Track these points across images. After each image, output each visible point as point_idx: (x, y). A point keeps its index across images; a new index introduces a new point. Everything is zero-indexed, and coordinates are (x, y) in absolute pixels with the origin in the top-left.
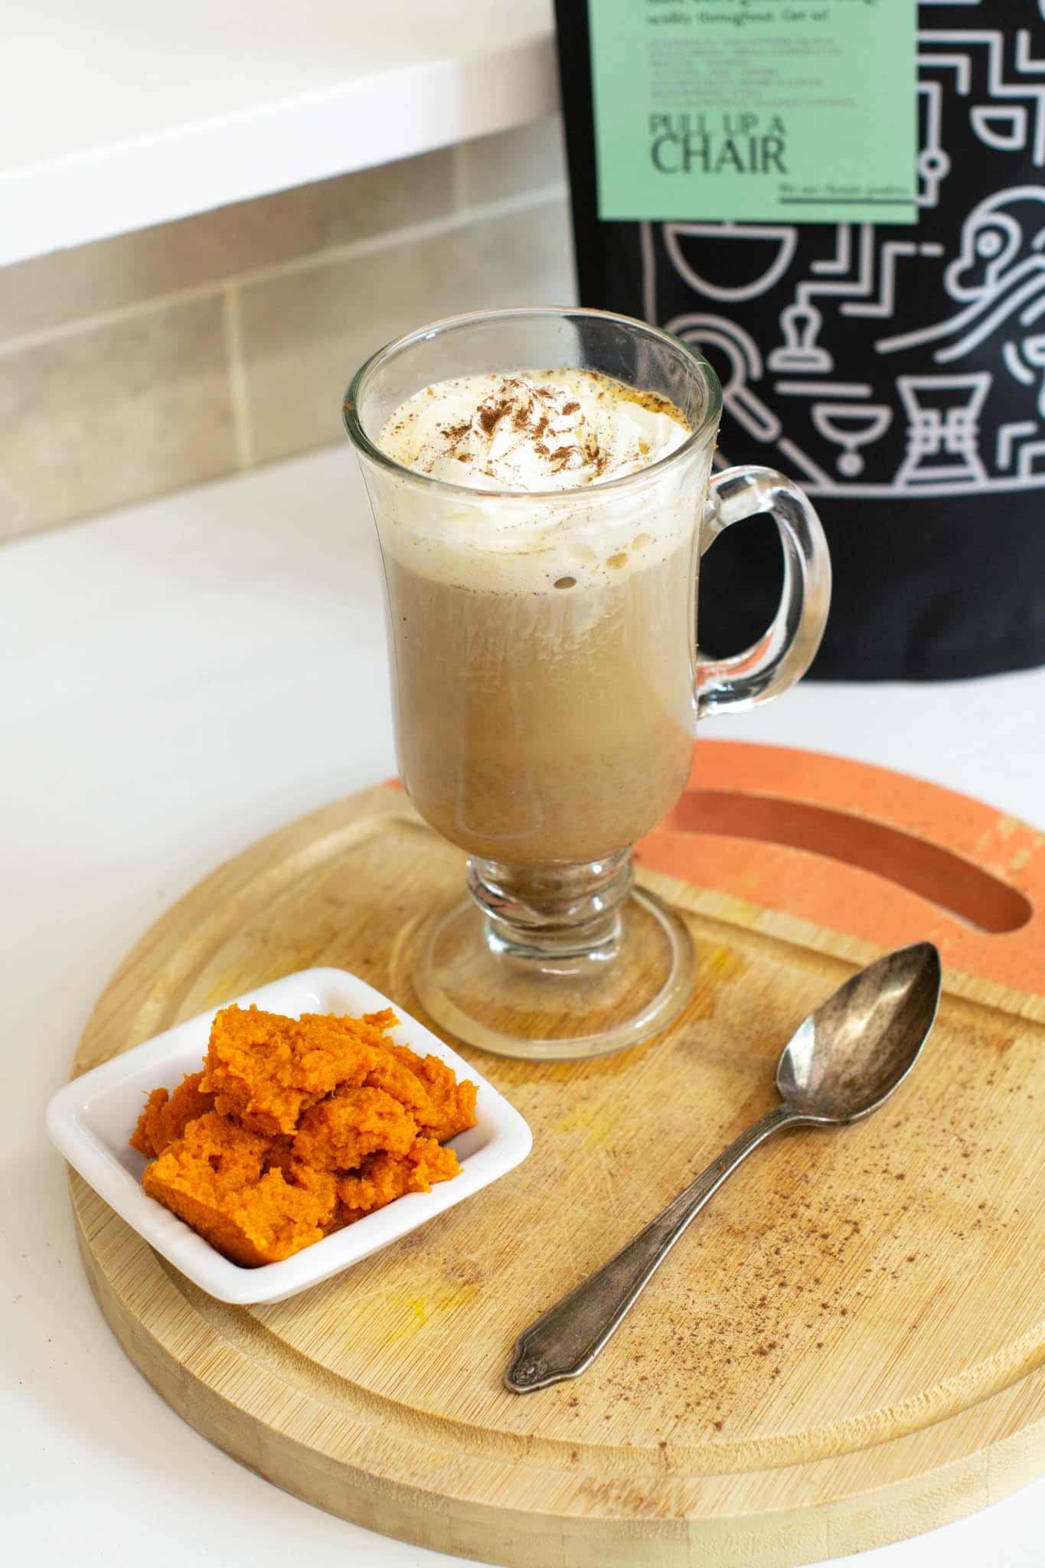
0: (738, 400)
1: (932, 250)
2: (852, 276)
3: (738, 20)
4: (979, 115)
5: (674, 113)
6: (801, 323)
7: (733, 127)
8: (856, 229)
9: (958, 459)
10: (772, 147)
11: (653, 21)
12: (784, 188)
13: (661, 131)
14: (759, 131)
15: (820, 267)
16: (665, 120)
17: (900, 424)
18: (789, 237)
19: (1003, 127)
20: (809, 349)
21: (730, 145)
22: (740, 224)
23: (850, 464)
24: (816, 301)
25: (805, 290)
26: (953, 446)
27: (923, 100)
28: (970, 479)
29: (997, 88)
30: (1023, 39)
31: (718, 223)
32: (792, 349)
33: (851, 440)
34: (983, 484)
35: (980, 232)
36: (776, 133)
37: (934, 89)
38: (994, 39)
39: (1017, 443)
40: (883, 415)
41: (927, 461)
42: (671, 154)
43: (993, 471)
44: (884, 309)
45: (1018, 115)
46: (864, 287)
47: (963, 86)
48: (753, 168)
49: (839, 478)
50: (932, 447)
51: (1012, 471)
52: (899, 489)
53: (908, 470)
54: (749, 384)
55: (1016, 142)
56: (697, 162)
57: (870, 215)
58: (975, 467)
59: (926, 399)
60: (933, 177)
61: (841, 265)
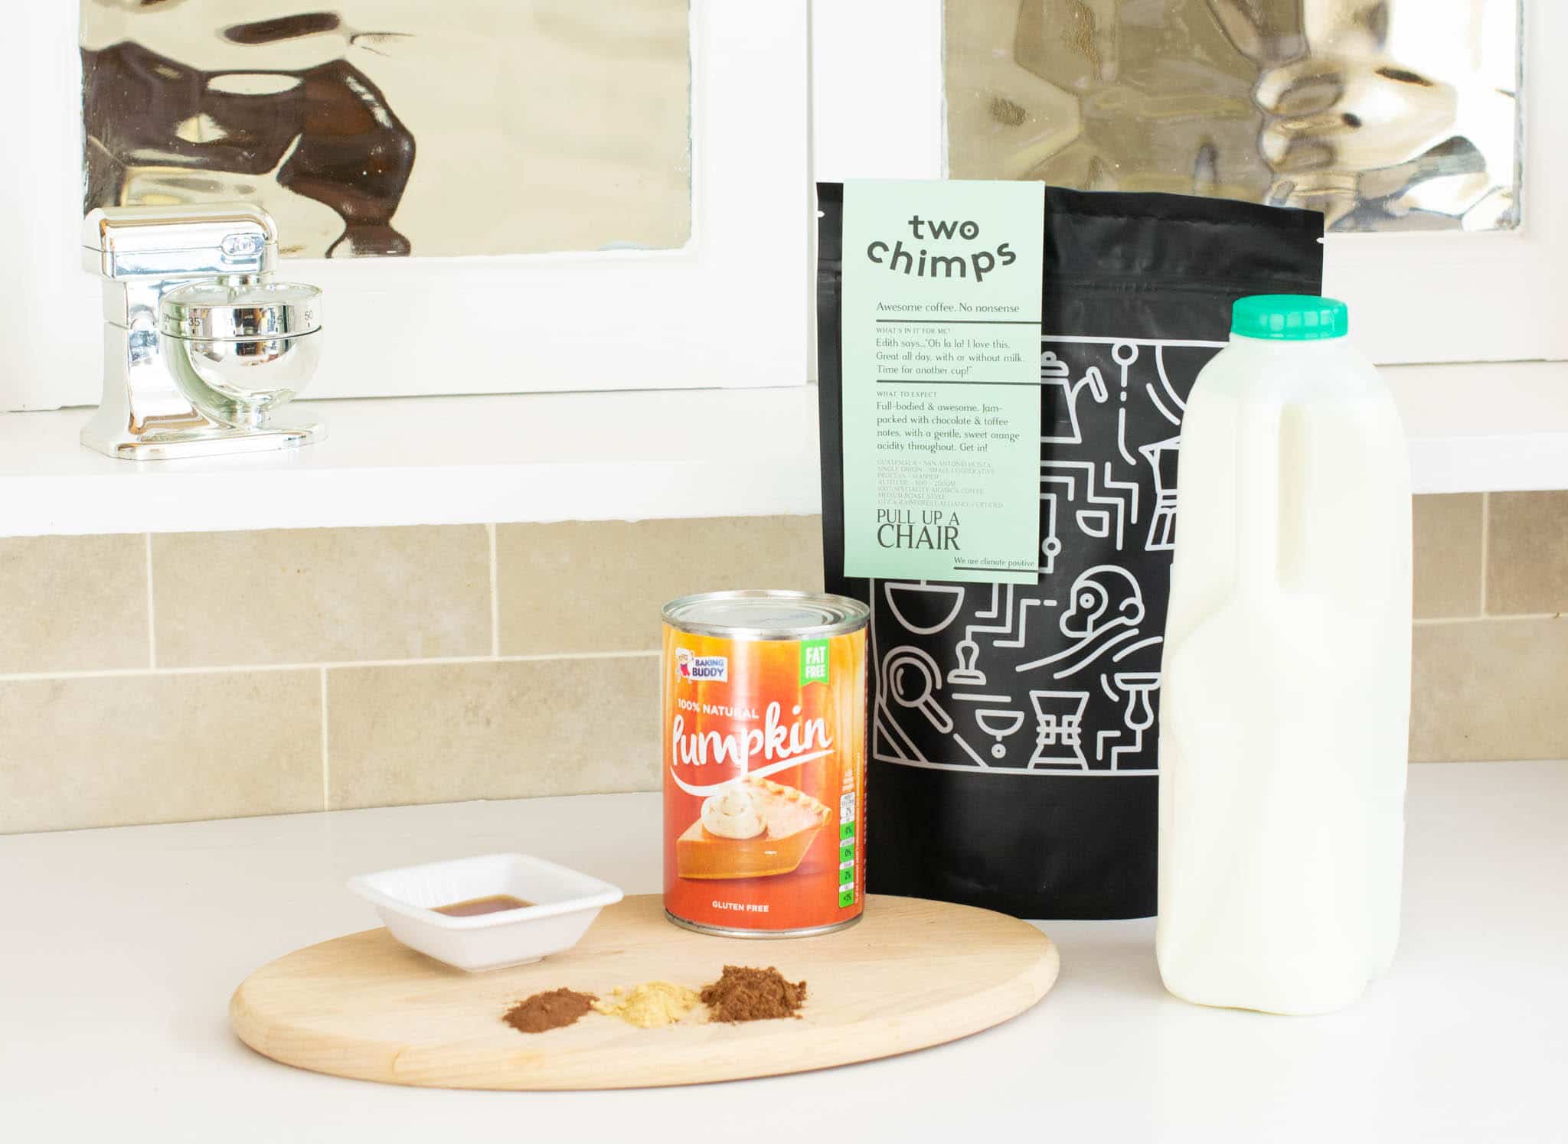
0: (927, 704)
1: (1051, 603)
2: (1000, 621)
3: (932, 449)
4: (1080, 515)
5: (892, 508)
6: (968, 652)
7: (928, 520)
8: (1003, 588)
9: (1069, 752)
10: (951, 533)
11: (882, 447)
12: (957, 560)
13: (884, 520)
14: (943, 522)
15: (979, 614)
16: (887, 513)
17: (1031, 722)
18: (961, 591)
19: (1096, 524)
20: (972, 671)
21: (925, 529)
22: (929, 583)
23: (999, 751)
24: (976, 636)
25: (970, 629)
26: (1065, 741)
27: (1045, 506)
28: (1078, 767)
29: (1091, 498)
30: (1108, 466)
31: (918, 582)
32: (962, 671)
33: (1000, 734)
34: (1086, 772)
35: (1082, 592)
36: (954, 524)
37: (1053, 498)
38: (1090, 466)
39: (1109, 743)
40: (1020, 715)
41: (1048, 751)
42: (889, 536)
43: (1093, 764)
44: (1020, 643)
45: (1105, 515)
46: (1007, 629)
47: (1071, 497)
48: (939, 547)
49: (992, 761)
50: (1052, 741)
51: (1106, 764)
52: (1030, 770)
53: (1036, 758)
54: (935, 693)
55: (1104, 533)
56: (905, 541)
57: (1012, 579)
58: (1081, 759)
59: (1048, 705)
60: (1051, 555)
61: (993, 614)
